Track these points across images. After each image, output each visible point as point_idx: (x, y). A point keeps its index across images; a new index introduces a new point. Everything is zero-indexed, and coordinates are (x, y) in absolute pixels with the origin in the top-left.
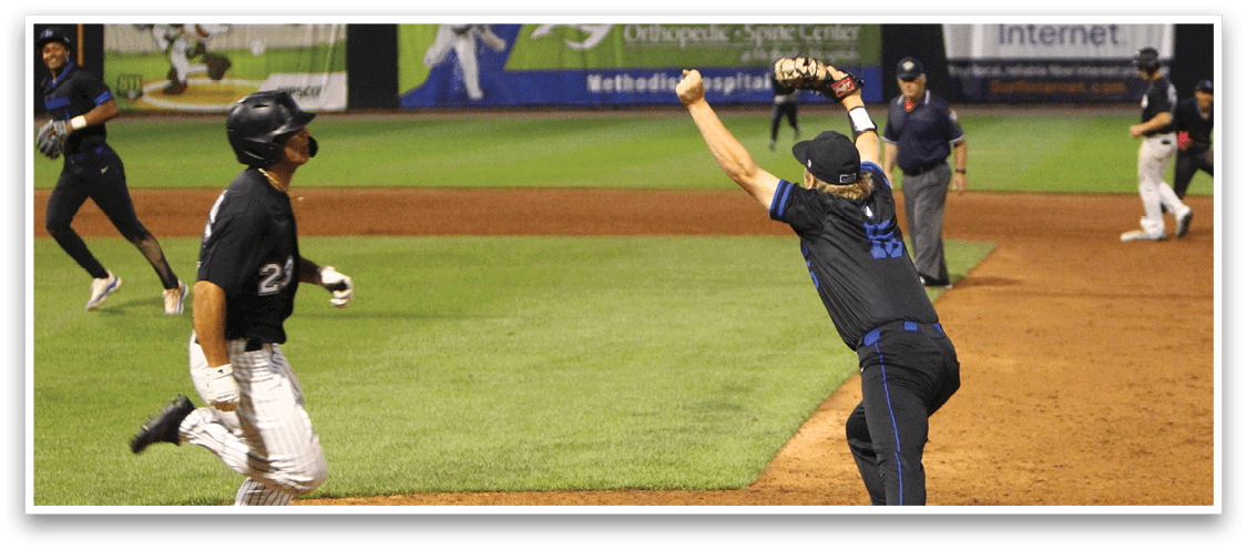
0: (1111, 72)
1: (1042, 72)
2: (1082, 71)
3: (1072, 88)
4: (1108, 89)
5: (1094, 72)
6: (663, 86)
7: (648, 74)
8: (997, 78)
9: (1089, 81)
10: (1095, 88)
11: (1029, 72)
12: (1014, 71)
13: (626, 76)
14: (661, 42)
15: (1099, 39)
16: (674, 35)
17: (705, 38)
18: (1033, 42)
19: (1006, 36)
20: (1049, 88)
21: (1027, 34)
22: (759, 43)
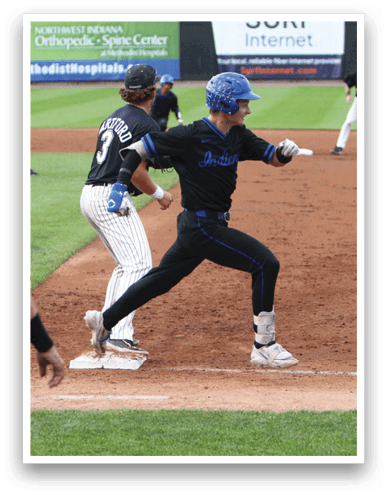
0: (309, 62)
1: (269, 61)
2: (293, 61)
3: (287, 71)
4: (306, 71)
5: (299, 62)
6: (57, 72)
7: (49, 64)
8: (244, 65)
9: (296, 67)
10: (300, 71)
11: (263, 62)
12: (253, 62)
13: (36, 65)
14: (56, 46)
15: (301, 43)
16: (63, 42)
17: (80, 43)
18: (264, 45)
19: (249, 43)
20: (274, 71)
21: (261, 40)
22: (111, 47)
